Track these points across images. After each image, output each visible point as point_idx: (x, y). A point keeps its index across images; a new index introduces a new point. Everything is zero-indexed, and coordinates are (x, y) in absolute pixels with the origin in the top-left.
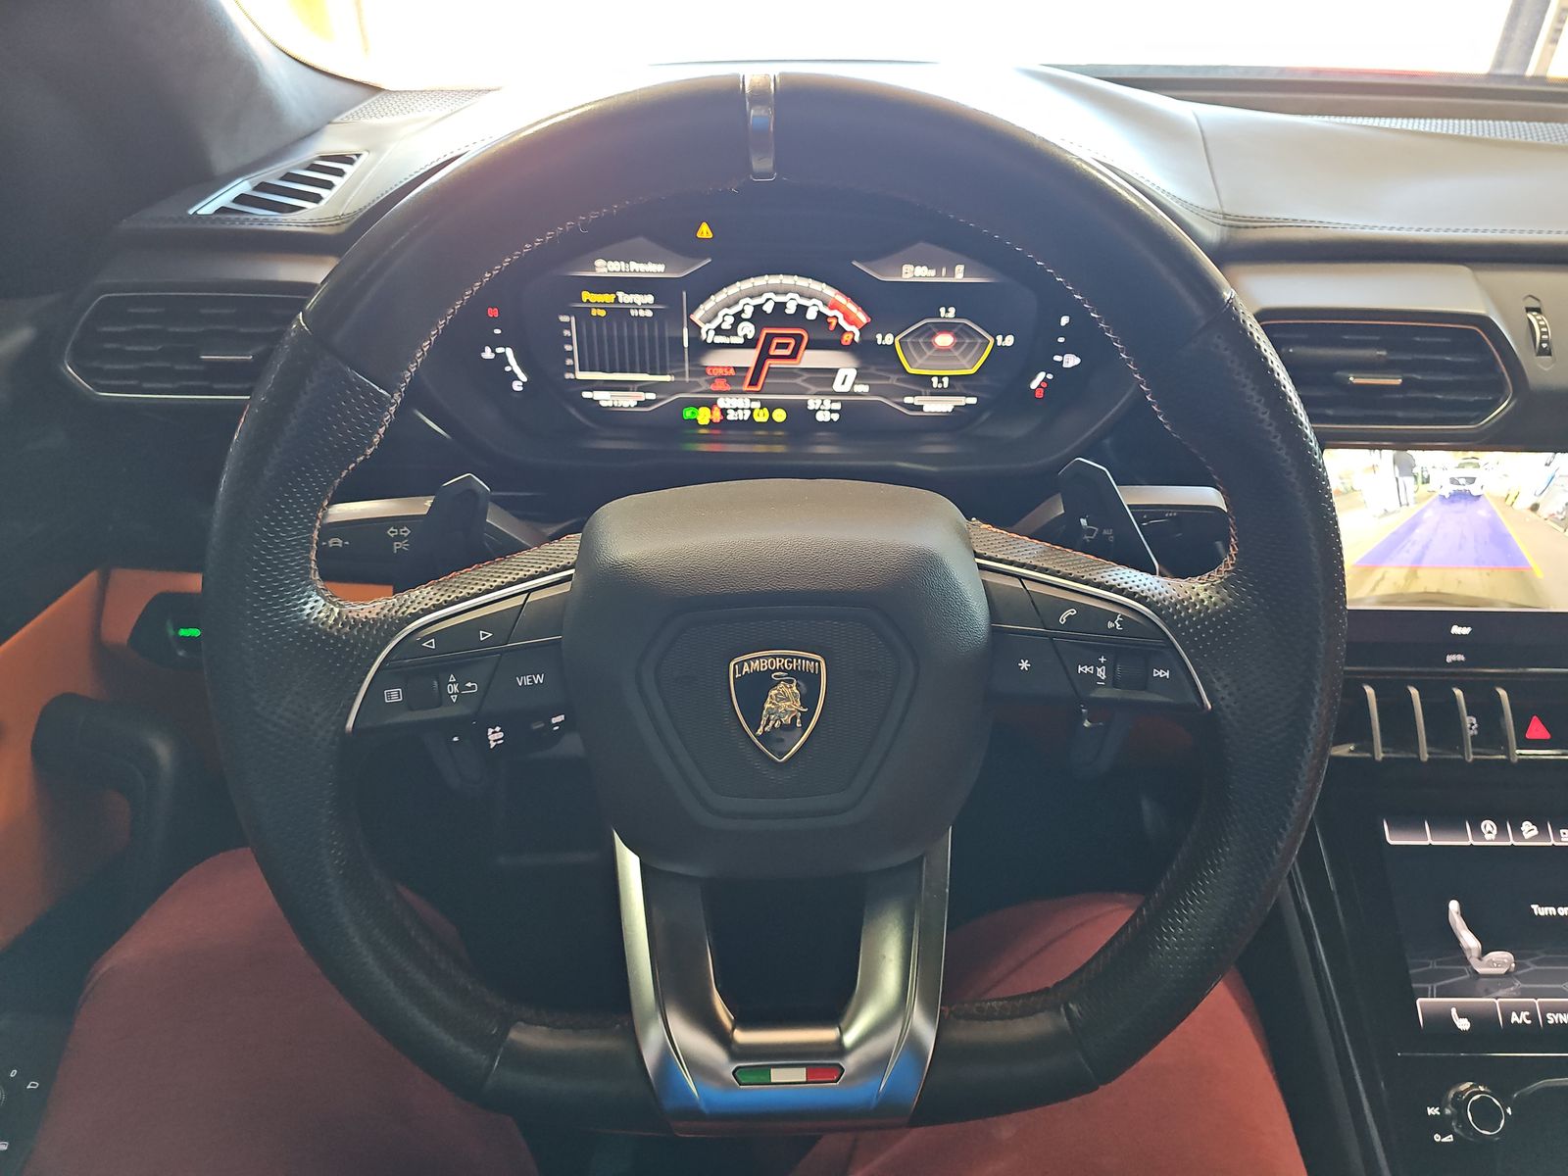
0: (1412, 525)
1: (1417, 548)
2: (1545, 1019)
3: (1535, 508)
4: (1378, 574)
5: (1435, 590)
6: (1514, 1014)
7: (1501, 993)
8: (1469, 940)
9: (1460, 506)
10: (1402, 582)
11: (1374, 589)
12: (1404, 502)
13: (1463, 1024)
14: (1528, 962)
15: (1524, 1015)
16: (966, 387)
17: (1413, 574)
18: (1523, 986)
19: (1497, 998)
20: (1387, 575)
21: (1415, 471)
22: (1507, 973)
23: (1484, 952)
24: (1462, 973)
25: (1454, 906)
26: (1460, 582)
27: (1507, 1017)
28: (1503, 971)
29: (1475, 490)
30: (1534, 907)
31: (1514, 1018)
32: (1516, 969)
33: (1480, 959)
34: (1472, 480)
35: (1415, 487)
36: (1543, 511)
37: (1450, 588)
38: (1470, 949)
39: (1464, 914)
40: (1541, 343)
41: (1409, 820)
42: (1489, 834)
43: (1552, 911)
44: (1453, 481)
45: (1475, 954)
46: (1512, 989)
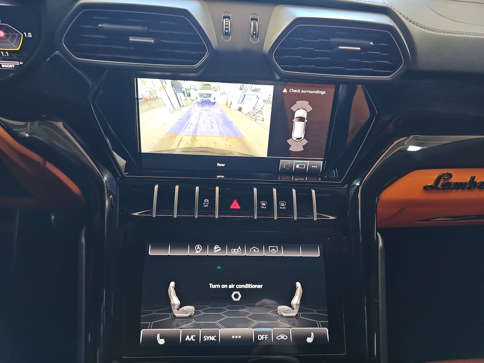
0: (188, 116)
1: (193, 127)
2: (202, 338)
3: (240, 109)
4: (178, 138)
5: (205, 146)
6: (188, 336)
7: (184, 326)
8: (175, 300)
9: (207, 107)
10: (190, 142)
11: (178, 145)
12: (182, 105)
13: (161, 342)
14: (201, 311)
15: (192, 337)
16: (17, 56)
17: (194, 138)
18: (195, 322)
19: (181, 329)
20: (183, 139)
21: (183, 89)
22: (190, 316)
23: (181, 306)
24: (168, 316)
25: (172, 284)
26: (215, 143)
27: (184, 337)
28: (188, 315)
29: (212, 100)
30: (211, 284)
31: (188, 338)
32: (195, 314)
33: (178, 309)
34: (210, 95)
35: (185, 98)
36: (244, 111)
37: (212, 146)
38: (174, 305)
39: (176, 288)
40: (225, 30)
41: (162, 244)
42: (198, 251)
43: (219, 286)
44: (201, 95)
45: (176, 307)
46: (190, 324)
